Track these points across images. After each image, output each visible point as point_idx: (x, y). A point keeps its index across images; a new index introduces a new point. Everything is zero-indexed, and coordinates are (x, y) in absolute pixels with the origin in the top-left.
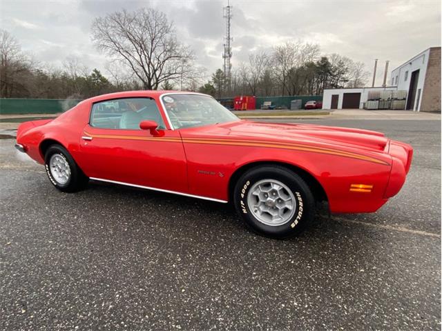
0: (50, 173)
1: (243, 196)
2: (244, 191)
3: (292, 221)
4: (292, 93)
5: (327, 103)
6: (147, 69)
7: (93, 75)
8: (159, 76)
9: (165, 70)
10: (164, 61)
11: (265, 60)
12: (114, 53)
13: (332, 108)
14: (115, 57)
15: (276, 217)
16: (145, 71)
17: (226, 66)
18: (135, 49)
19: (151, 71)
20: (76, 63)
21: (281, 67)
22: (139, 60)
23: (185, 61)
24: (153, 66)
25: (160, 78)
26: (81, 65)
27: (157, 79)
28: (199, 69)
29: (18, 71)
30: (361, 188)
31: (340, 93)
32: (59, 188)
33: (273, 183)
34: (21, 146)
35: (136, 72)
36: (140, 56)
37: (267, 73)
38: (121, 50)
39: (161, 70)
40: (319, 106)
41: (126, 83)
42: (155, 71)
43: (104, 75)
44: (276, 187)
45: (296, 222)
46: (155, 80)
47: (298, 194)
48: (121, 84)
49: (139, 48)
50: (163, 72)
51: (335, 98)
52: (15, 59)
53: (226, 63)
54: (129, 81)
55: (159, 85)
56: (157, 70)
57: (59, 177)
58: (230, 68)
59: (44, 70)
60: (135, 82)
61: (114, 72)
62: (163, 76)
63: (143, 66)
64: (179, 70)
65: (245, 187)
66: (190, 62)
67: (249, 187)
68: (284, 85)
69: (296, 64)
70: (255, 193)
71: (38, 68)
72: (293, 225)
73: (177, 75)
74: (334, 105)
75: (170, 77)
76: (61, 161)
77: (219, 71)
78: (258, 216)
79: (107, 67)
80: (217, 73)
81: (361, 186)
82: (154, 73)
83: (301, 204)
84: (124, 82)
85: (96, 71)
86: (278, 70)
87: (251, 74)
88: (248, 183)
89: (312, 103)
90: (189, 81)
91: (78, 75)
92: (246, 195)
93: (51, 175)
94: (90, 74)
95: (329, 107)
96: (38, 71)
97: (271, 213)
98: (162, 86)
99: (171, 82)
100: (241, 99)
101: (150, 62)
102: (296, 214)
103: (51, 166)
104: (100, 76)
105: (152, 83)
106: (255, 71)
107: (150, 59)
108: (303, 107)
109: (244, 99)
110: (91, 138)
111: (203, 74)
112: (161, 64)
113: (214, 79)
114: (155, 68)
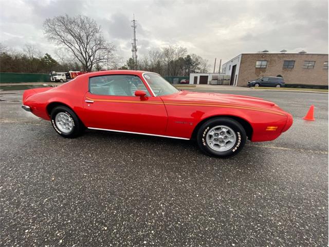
0: (56, 125)
1: (204, 135)
2: (205, 133)
3: (233, 148)
4: (173, 75)
5: (192, 81)
6: (84, 55)
7: (46, 57)
8: (93, 60)
9: (97, 57)
10: (96, 51)
11: (158, 55)
12: (61, 43)
13: (194, 83)
14: (61, 46)
15: (223, 146)
17: (134, 57)
18: (75, 42)
19: (87, 57)
20: (33, 49)
21: (167, 59)
22: (79, 49)
23: (109, 52)
24: (89, 54)
25: (93, 62)
26: (37, 50)
27: (91, 62)
28: (119, 57)
30: (271, 128)
31: (198, 75)
32: (63, 135)
33: (223, 128)
34: (28, 107)
35: (77, 57)
37: (159, 62)
38: (65, 42)
39: (94, 56)
40: (188, 83)
41: (70, 64)
43: (54, 57)
44: (224, 130)
45: (236, 148)
47: (239, 133)
49: (79, 41)
50: (95, 58)
51: (196, 78)
53: (134, 55)
54: (72, 62)
55: (93, 66)
56: (91, 56)
57: (63, 128)
58: (136, 58)
59: (9, 53)
60: (76, 63)
61: (61, 56)
62: (95, 60)
63: (82, 53)
64: (106, 57)
65: (206, 130)
66: (113, 52)
67: (208, 130)
68: (169, 69)
69: (175, 58)
70: (211, 134)
71: (4, 51)
72: (234, 150)
73: (105, 60)
74: (195, 82)
75: (100, 61)
76: (65, 117)
77: (131, 59)
78: (212, 146)
79: (56, 53)
80: (129, 60)
81: (272, 127)
82: (89, 58)
83: (240, 138)
84: (68, 63)
85: (47, 54)
86: (165, 61)
87: (150, 62)
88: (208, 128)
89: (184, 81)
90: (112, 64)
91: (34, 57)
92: (206, 135)
93: (57, 127)
94: (43, 57)
95: (193, 83)
96: (4, 53)
97: (220, 144)
99: (100, 64)
101: (86, 51)
102: (236, 144)
103: (56, 121)
104: (50, 58)
105: (88, 65)
106: (153, 60)
107: (86, 49)
108: (179, 83)
110: (93, 102)
111: (121, 60)
112: (94, 53)
113: (128, 64)
114: (90, 55)
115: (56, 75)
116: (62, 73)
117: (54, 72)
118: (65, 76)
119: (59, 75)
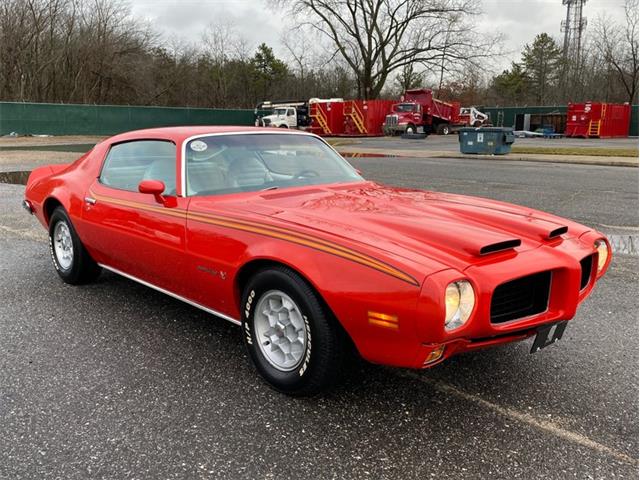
0: (54, 250)
2: (248, 307)
3: (301, 363)
6: (365, 41)
7: (259, 56)
8: (391, 56)
9: (407, 42)
10: (407, 21)
14: (302, 16)
16: (361, 46)
17: (572, 25)
19: (374, 46)
20: (224, 34)
23: (454, 20)
24: (380, 34)
25: (392, 61)
26: (234, 37)
27: (386, 63)
28: (487, 36)
29: (123, 53)
30: (383, 319)
32: (61, 274)
33: (284, 298)
34: (28, 205)
35: (342, 50)
36: (353, 13)
39: (397, 42)
41: (321, 73)
42: (383, 44)
44: (287, 305)
45: (305, 366)
46: (381, 64)
47: (306, 319)
48: (311, 74)
52: (119, 30)
53: (572, 18)
54: (327, 67)
56: (387, 41)
57: (63, 257)
58: (580, 29)
59: (170, 50)
60: (339, 70)
61: (298, 51)
62: (399, 56)
63: (357, 36)
64: (439, 40)
65: (250, 300)
66: (465, 20)
67: (254, 302)
71: (157, 46)
72: (301, 372)
73: (432, 53)
75: (416, 56)
76: (66, 234)
77: (544, 39)
78: (268, 353)
79: (285, 42)
80: (537, 44)
81: (383, 316)
82: (381, 50)
84: (316, 71)
85: (263, 48)
88: (254, 293)
90: (459, 66)
91: (230, 59)
92: (252, 312)
93: (55, 254)
94: (252, 55)
96: (159, 51)
97: (282, 348)
98: (398, 77)
99: (418, 67)
100: (588, 109)
101: (374, 24)
102: (305, 352)
103: (56, 239)
104: (270, 58)
105: (375, 71)
107: (374, 16)
109: (596, 109)
110: (94, 201)
111: (496, 49)
112: (399, 28)
113: (528, 58)
114: (384, 38)
115: (270, 112)
116: (287, 107)
117: (267, 104)
118: (295, 116)
119: (280, 112)
